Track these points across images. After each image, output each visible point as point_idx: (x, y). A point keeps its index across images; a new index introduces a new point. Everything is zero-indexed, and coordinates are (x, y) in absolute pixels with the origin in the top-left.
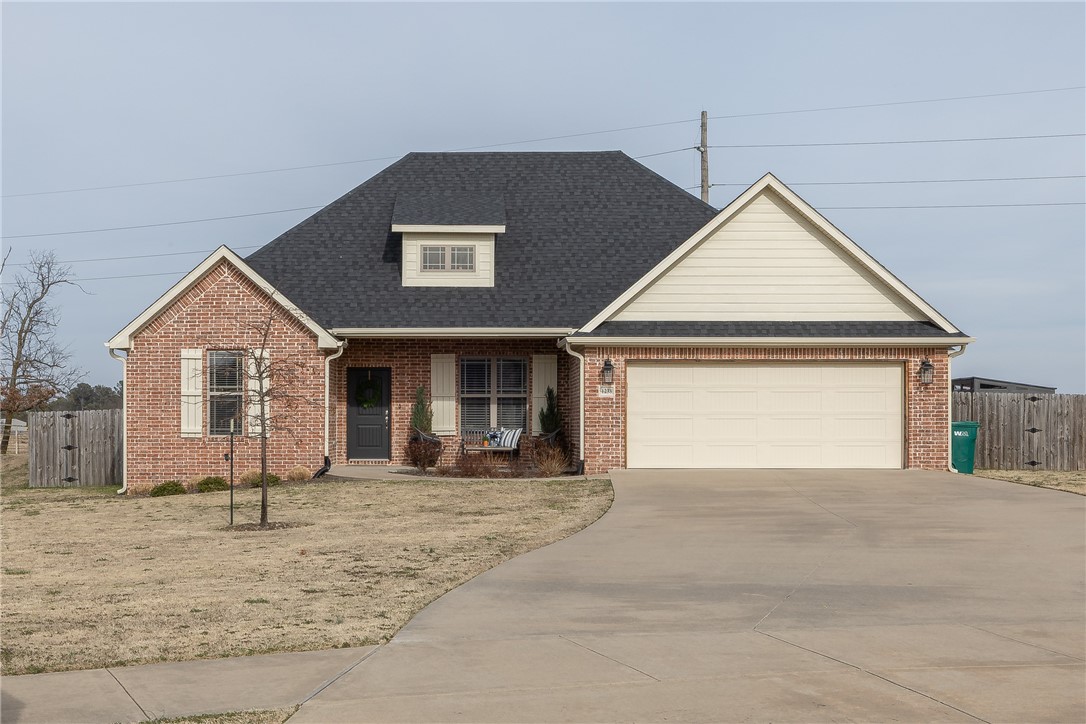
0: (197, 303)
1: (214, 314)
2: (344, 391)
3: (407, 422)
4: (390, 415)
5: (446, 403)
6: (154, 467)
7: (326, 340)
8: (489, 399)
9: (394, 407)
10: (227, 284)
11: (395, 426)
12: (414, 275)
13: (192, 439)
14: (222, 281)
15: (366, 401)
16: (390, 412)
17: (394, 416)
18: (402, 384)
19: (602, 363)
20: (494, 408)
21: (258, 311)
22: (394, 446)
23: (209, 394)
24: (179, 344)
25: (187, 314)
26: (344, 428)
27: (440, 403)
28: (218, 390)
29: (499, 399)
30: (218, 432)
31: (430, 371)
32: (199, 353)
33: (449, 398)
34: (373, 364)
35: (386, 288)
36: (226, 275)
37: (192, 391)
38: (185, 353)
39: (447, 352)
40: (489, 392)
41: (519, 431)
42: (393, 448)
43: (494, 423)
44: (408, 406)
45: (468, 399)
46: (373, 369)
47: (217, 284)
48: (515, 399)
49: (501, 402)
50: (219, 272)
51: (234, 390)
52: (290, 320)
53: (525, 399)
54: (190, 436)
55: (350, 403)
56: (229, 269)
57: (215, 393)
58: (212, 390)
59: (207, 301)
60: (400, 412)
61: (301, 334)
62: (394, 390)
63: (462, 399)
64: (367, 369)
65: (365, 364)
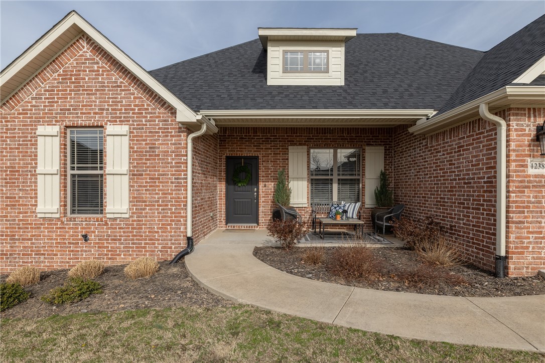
0: (55, 79)
1: (73, 90)
2: (223, 174)
3: (271, 197)
4: (258, 192)
5: (300, 182)
6: (11, 247)
7: (185, 114)
8: (332, 180)
9: (261, 185)
10: (86, 59)
11: (261, 200)
12: (276, 76)
13: (50, 219)
14: (82, 56)
15: (240, 182)
16: (258, 189)
17: (261, 193)
18: (267, 168)
19: (533, 128)
20: (335, 187)
21: (118, 86)
22: (261, 215)
23: (70, 172)
24: (38, 121)
25: (45, 91)
26: (224, 201)
27: (295, 183)
28: (79, 169)
29: (339, 180)
30: (80, 212)
31: (288, 159)
32: (55, 129)
33: (302, 179)
34: (245, 154)
35: (254, 86)
36: (85, 49)
37: (49, 170)
38: (41, 130)
39: (300, 144)
40: (332, 175)
41: (358, 204)
42: (260, 216)
43: (335, 199)
44: (271, 185)
45: (315, 179)
46: (246, 158)
47: (76, 60)
48: (351, 180)
49: (341, 182)
50: (78, 47)
51: (96, 168)
52: (150, 96)
53: (359, 180)
54: (47, 216)
55: (228, 182)
56: (88, 43)
57: (76, 172)
58: (73, 168)
59: (65, 77)
60: (266, 190)
61: (162, 110)
62: (261, 173)
63: (312, 180)
64: (240, 158)
65: (239, 154)
